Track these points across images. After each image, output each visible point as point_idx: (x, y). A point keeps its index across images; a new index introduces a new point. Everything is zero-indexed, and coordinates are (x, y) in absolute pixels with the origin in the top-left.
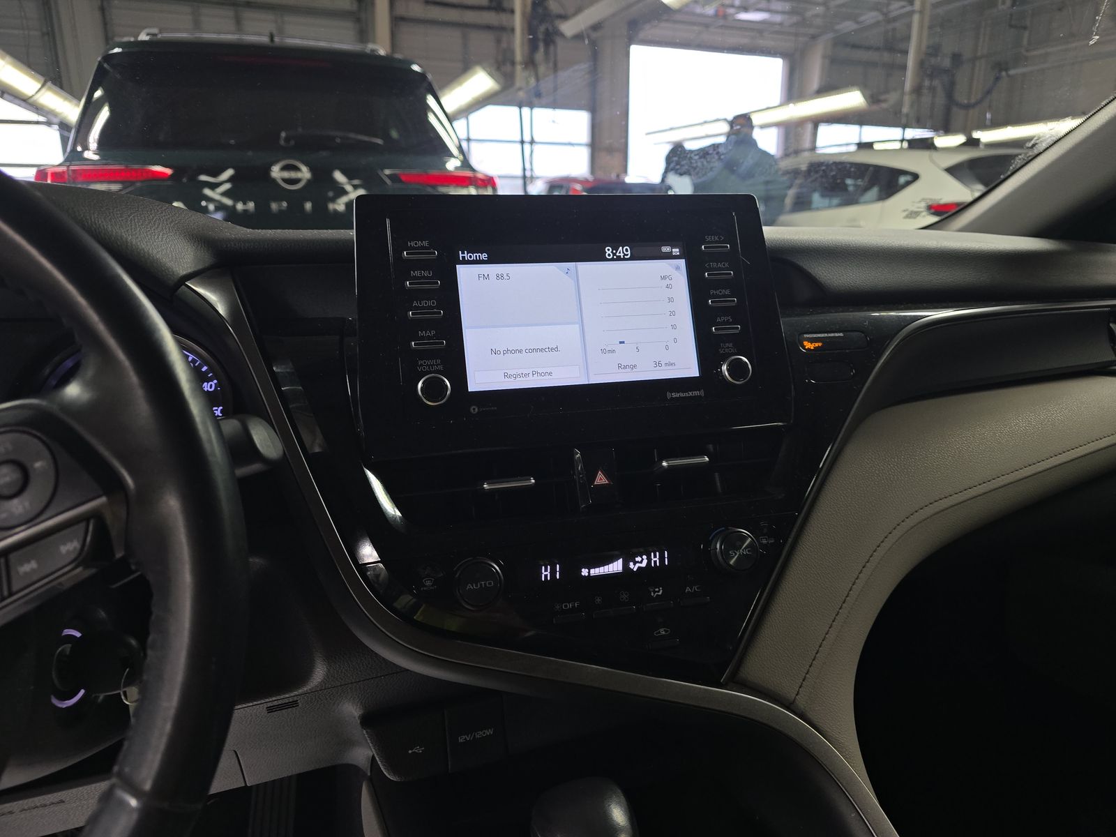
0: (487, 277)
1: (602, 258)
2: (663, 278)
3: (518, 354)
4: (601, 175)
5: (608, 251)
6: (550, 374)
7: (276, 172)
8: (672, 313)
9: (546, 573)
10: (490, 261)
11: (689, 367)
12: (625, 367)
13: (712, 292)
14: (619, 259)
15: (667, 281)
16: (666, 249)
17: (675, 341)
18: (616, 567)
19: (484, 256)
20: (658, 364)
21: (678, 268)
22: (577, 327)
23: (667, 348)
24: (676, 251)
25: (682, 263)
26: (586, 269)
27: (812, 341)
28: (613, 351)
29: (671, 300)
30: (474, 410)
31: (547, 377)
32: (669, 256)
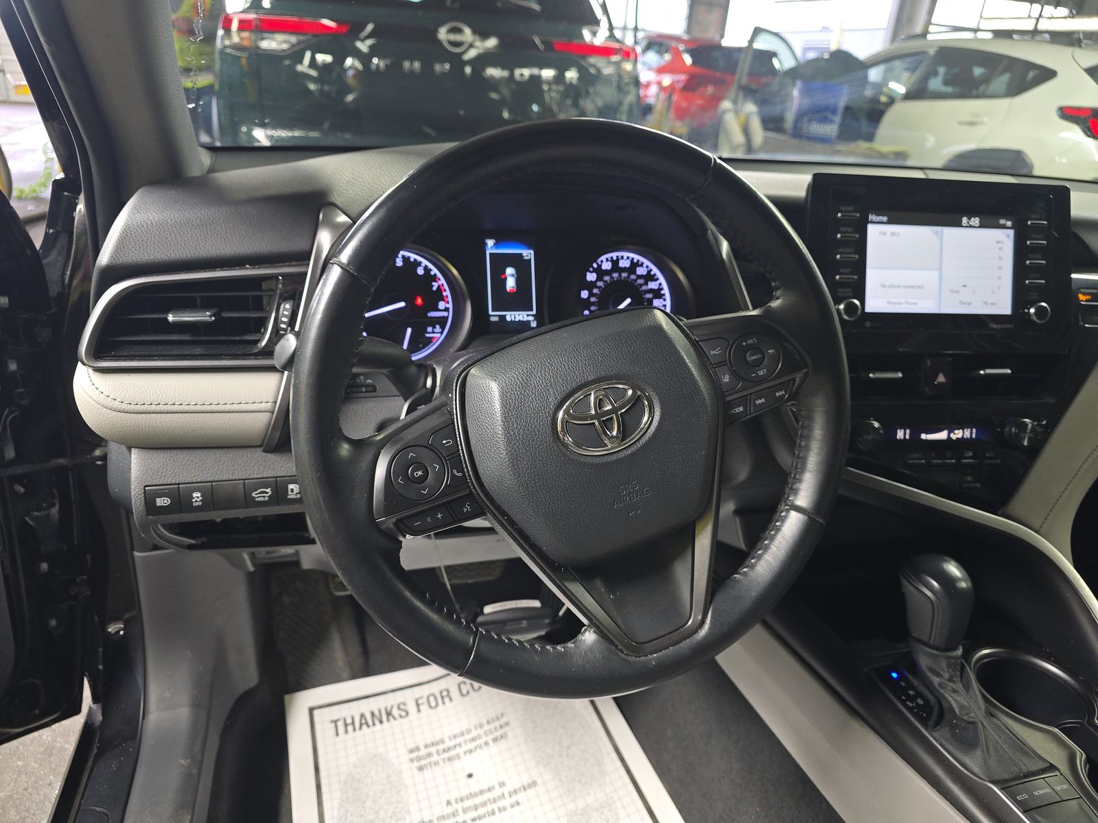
0: (884, 234)
1: (959, 224)
2: (998, 242)
3: (897, 289)
4: (698, 34)
5: (965, 220)
6: (916, 304)
7: (443, 34)
8: (1000, 268)
9: (900, 434)
10: (889, 222)
11: (1004, 307)
12: (964, 303)
13: (1030, 255)
14: (971, 226)
15: (1000, 245)
16: (1002, 222)
17: (999, 288)
18: (943, 435)
19: (885, 219)
20: (986, 303)
21: (1008, 236)
22: (936, 273)
23: (993, 292)
24: (1009, 224)
25: (1011, 232)
26: (949, 232)
27: (1084, 294)
28: (958, 292)
29: (1000, 258)
30: (868, 324)
31: (914, 306)
32: (1004, 227)
